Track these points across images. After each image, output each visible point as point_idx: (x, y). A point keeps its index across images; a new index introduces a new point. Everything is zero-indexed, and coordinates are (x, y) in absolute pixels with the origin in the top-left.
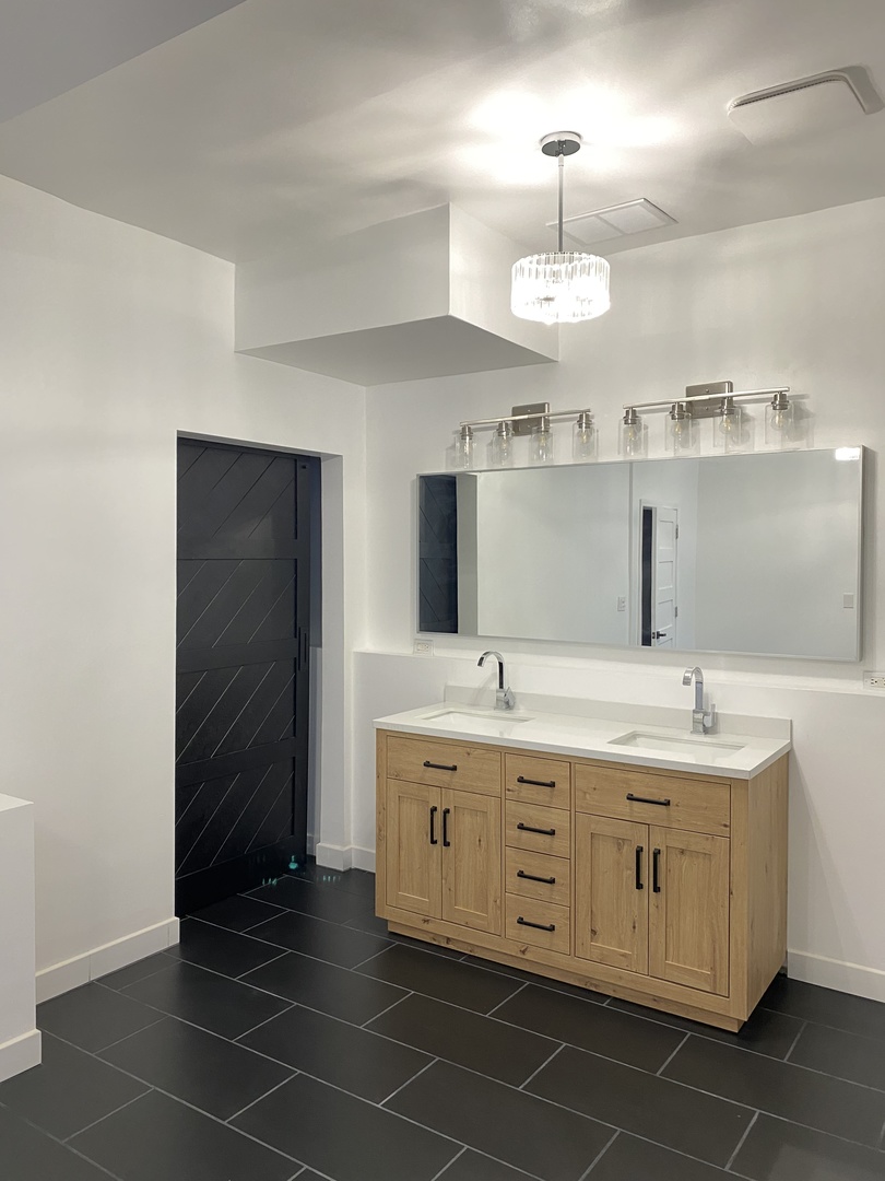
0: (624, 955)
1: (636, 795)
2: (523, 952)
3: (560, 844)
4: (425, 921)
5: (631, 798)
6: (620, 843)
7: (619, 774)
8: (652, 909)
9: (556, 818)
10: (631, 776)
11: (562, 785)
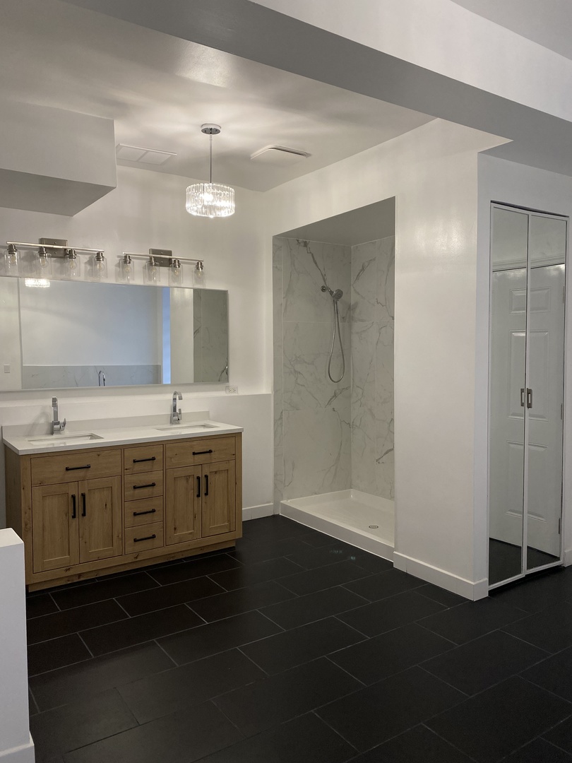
0: (191, 533)
1: (196, 452)
2: (136, 558)
3: (158, 490)
4: (67, 570)
5: (194, 454)
6: (187, 478)
7: (188, 444)
8: (204, 504)
9: (156, 476)
10: (195, 443)
11: (159, 458)
